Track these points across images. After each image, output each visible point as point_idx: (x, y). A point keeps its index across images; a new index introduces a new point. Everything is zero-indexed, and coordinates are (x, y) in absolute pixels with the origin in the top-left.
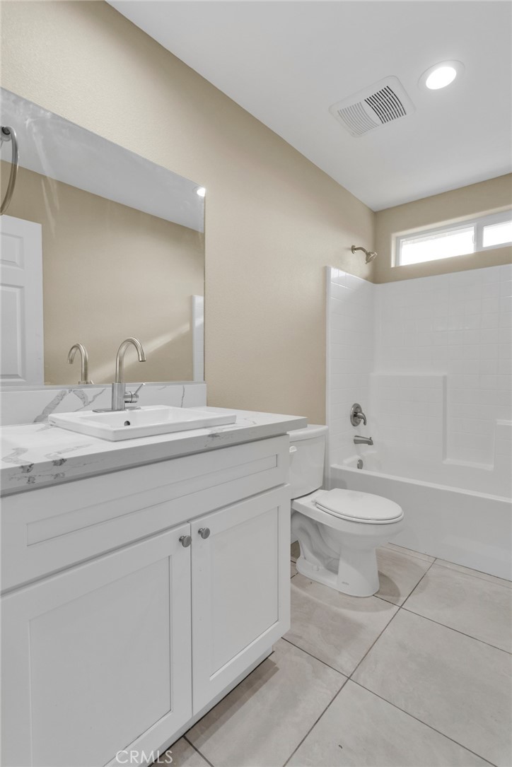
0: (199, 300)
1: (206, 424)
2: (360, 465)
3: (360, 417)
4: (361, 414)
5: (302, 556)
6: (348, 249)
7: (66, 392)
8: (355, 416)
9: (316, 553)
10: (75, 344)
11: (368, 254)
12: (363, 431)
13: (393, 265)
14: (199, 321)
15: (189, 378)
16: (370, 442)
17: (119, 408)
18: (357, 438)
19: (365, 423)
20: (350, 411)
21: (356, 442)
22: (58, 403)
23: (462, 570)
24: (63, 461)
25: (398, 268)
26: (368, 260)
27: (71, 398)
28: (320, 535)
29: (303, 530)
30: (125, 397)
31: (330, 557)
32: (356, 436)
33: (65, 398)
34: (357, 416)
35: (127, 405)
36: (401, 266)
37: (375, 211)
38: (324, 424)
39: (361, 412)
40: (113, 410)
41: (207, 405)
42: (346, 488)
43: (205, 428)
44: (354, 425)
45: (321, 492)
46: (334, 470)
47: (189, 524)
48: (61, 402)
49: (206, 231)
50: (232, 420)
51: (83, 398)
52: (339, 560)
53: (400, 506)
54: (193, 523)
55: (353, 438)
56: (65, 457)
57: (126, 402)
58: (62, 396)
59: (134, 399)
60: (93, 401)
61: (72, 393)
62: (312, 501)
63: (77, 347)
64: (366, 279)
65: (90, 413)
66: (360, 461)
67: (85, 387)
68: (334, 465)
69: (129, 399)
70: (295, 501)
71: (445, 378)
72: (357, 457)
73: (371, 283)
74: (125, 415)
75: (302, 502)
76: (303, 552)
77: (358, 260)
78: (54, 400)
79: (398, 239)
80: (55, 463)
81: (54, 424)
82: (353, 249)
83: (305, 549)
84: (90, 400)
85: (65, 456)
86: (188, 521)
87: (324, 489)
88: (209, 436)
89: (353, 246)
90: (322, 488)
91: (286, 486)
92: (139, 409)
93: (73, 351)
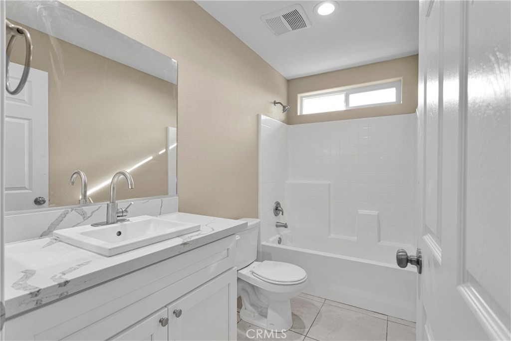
0: (172, 130)
1: (179, 234)
2: (280, 241)
3: (279, 210)
4: (280, 208)
5: (243, 307)
6: (272, 103)
7: (68, 211)
8: (276, 209)
9: (252, 305)
10: (76, 171)
11: (284, 107)
12: (282, 219)
13: (299, 114)
14: (172, 146)
15: (165, 193)
16: (286, 226)
17: (113, 222)
18: (277, 224)
19: (282, 214)
20: (273, 206)
21: (277, 226)
22: (62, 220)
23: (341, 305)
24: (67, 282)
25: (302, 116)
26: (284, 110)
27: (73, 215)
28: (256, 294)
29: (244, 289)
30: (117, 213)
31: (262, 307)
32: (277, 222)
33: (68, 216)
34: (277, 209)
35: (119, 218)
36: (304, 115)
37: (288, 79)
38: (257, 218)
39: (280, 207)
40: (107, 223)
41: (179, 211)
42: (271, 260)
43: (178, 236)
44: (276, 215)
45: (256, 263)
46: (264, 246)
47: (167, 308)
48: (64, 219)
49: (179, 84)
50: (197, 229)
51: (83, 214)
52: (267, 308)
53: (305, 270)
54: (169, 307)
55: (275, 224)
56: (69, 279)
57: (118, 217)
58: (65, 214)
59: (124, 214)
60: (91, 216)
61: (74, 211)
62: (250, 271)
63: (78, 173)
64: (283, 122)
65: (88, 228)
66: (280, 238)
67: (85, 206)
68: (264, 243)
69: (121, 214)
70: (239, 271)
71: (329, 185)
72: (278, 236)
73: (286, 125)
74: (117, 226)
75: (244, 272)
76: (244, 304)
77: (278, 111)
78: (59, 218)
79: (302, 97)
80: (60, 285)
81: (58, 239)
82: (275, 103)
83: (246, 303)
84: (89, 215)
85: (69, 277)
86: (165, 306)
87: (257, 261)
88: (182, 244)
89: (275, 101)
90: (257, 260)
91: (234, 269)
92: (129, 220)
93: (75, 176)
